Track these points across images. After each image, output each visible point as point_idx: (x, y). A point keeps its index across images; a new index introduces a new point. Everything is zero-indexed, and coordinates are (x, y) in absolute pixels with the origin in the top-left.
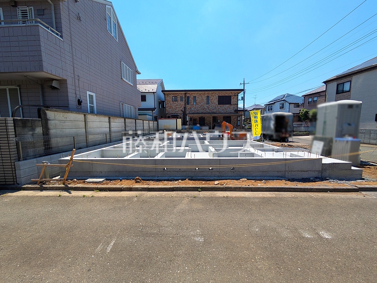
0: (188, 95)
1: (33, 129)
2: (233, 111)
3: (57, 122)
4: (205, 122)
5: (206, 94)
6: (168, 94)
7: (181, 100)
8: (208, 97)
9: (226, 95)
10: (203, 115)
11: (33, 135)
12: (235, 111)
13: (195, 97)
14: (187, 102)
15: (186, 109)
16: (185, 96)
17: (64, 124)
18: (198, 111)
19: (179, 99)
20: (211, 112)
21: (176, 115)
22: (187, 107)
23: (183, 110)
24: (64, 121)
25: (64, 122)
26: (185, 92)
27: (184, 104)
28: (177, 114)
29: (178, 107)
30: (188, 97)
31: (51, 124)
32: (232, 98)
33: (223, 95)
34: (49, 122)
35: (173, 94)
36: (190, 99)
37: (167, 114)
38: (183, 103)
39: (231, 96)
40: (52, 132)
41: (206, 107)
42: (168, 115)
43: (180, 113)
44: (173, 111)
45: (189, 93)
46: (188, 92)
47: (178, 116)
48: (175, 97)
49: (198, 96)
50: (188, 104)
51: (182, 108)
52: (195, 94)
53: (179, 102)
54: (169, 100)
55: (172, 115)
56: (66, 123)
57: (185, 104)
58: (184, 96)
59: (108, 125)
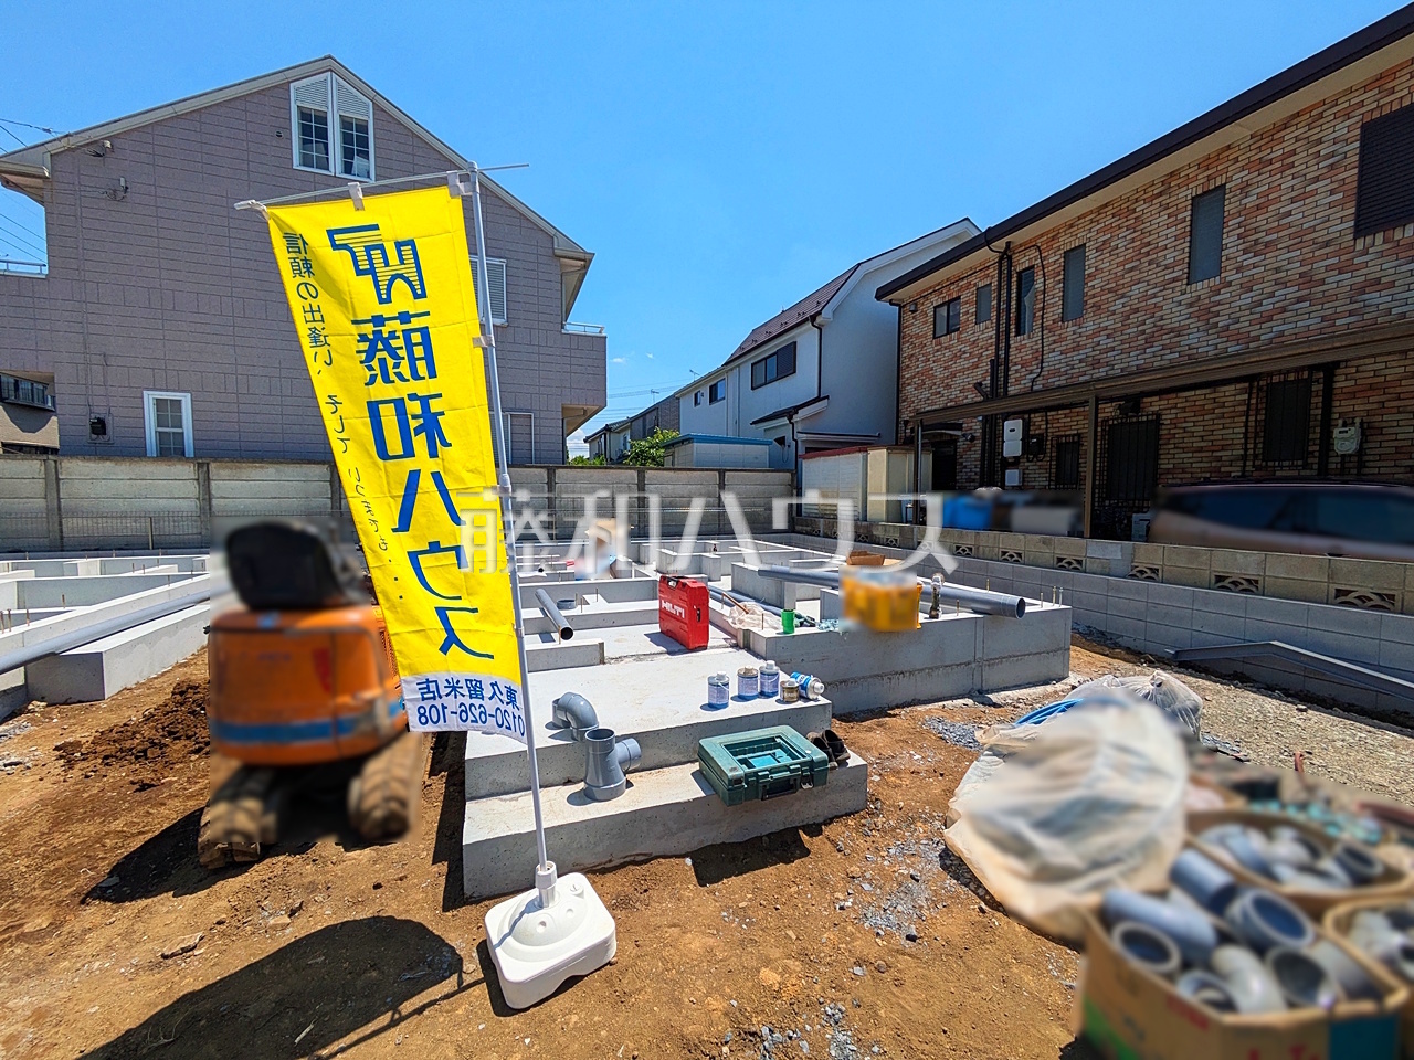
0: (1022, 262)
5: (1190, 179)
6: (917, 300)
7: (981, 314)
8: (1209, 199)
13: (1075, 255)
15: (1007, 369)
16: (1005, 278)
19: (967, 310)
22: (1013, 351)
23: (989, 381)
27: (995, 333)
29: (963, 371)
30: (1026, 277)
36: (1039, 285)
37: (906, 423)
38: (987, 332)
42: (909, 429)
44: (933, 403)
45: (1025, 242)
47: (960, 426)
48: (949, 303)
49: (1107, 227)
50: (1024, 329)
51: (982, 373)
52: (1080, 227)
53: (971, 332)
54: (918, 337)
57: (1003, 335)
58: (995, 282)
59: (192, 489)
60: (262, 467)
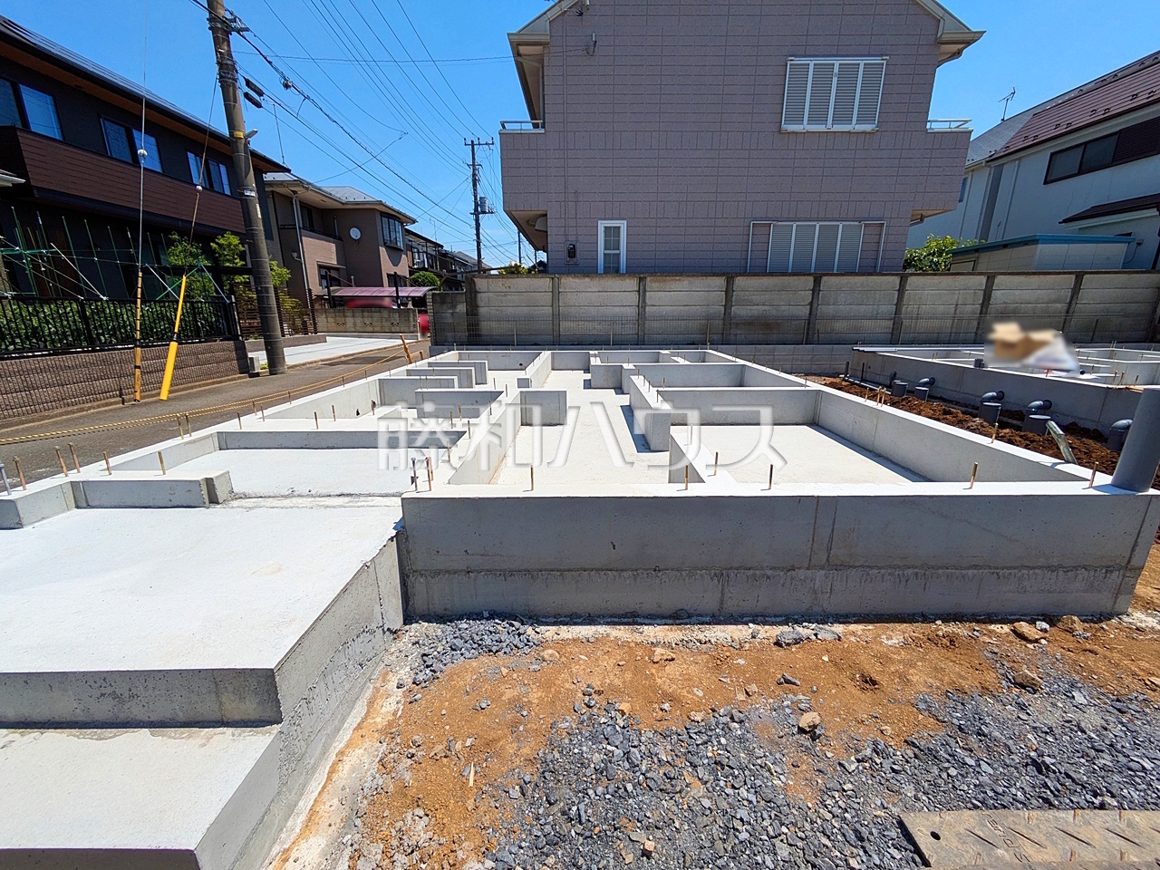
1: (454, 307)
3: (491, 294)
11: (452, 314)
17: (504, 298)
24: (505, 294)
25: (505, 296)
31: (482, 299)
34: (479, 295)
40: (483, 311)
56: (509, 297)
59: (634, 298)
60: (679, 280)
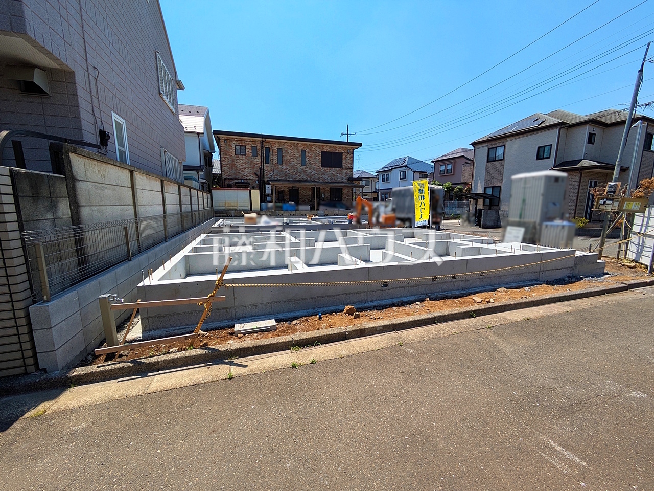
0: (267, 145)
2: (345, 180)
3: (90, 186)
4: (299, 197)
5: (300, 146)
6: (225, 140)
7: (254, 154)
8: (304, 151)
9: (334, 150)
10: (297, 185)
11: (54, 222)
12: (349, 179)
13: (280, 150)
14: (266, 159)
15: (264, 171)
16: (262, 147)
17: (102, 192)
18: (286, 176)
19: (249, 151)
20: (309, 179)
21: (243, 183)
22: (265, 168)
23: (258, 173)
24: (102, 186)
25: (102, 189)
26: (262, 138)
27: (259, 161)
28: (246, 181)
29: (249, 168)
30: (268, 150)
31: (82, 191)
32: (343, 157)
33: (329, 150)
34: (78, 186)
35: (237, 141)
36: (271, 153)
37: (225, 179)
38: (257, 160)
39: (342, 153)
40: (85, 213)
41: (300, 171)
42: (227, 182)
43: (252, 178)
44: (237, 175)
45: (268, 142)
46: (267, 139)
47: (249, 183)
48: (241, 146)
49: (286, 148)
50: (268, 162)
51: (256, 169)
52: (280, 144)
53: (250, 157)
54: (228, 152)
55: (236, 183)
56: (105, 191)
57: (262, 162)
58: (259, 147)
